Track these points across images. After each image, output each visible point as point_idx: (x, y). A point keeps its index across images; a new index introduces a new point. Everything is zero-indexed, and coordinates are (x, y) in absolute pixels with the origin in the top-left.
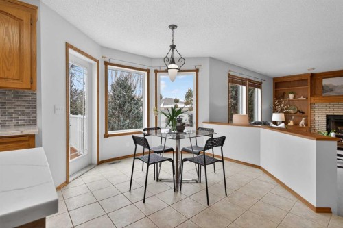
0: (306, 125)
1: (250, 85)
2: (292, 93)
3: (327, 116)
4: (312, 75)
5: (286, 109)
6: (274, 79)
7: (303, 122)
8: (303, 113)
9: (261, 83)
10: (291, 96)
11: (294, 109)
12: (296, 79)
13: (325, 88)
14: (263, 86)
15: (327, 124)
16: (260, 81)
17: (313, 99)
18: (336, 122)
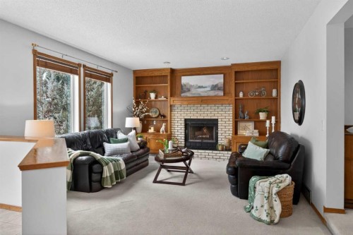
0: (166, 131)
1: (86, 75)
2: (154, 91)
3: (186, 120)
4: (173, 71)
5: (146, 112)
6: (135, 72)
7: (163, 128)
8: (164, 116)
9: (112, 75)
10: (153, 96)
11: (156, 112)
12: (157, 74)
13: (184, 87)
14: (114, 78)
15: (185, 130)
16: (110, 72)
17: (172, 99)
18: (194, 127)
